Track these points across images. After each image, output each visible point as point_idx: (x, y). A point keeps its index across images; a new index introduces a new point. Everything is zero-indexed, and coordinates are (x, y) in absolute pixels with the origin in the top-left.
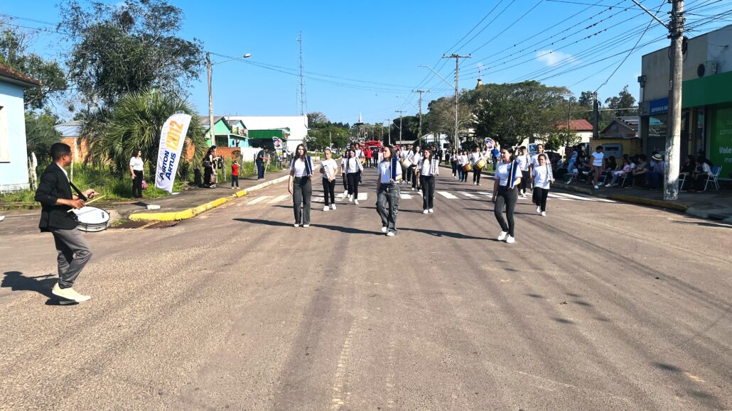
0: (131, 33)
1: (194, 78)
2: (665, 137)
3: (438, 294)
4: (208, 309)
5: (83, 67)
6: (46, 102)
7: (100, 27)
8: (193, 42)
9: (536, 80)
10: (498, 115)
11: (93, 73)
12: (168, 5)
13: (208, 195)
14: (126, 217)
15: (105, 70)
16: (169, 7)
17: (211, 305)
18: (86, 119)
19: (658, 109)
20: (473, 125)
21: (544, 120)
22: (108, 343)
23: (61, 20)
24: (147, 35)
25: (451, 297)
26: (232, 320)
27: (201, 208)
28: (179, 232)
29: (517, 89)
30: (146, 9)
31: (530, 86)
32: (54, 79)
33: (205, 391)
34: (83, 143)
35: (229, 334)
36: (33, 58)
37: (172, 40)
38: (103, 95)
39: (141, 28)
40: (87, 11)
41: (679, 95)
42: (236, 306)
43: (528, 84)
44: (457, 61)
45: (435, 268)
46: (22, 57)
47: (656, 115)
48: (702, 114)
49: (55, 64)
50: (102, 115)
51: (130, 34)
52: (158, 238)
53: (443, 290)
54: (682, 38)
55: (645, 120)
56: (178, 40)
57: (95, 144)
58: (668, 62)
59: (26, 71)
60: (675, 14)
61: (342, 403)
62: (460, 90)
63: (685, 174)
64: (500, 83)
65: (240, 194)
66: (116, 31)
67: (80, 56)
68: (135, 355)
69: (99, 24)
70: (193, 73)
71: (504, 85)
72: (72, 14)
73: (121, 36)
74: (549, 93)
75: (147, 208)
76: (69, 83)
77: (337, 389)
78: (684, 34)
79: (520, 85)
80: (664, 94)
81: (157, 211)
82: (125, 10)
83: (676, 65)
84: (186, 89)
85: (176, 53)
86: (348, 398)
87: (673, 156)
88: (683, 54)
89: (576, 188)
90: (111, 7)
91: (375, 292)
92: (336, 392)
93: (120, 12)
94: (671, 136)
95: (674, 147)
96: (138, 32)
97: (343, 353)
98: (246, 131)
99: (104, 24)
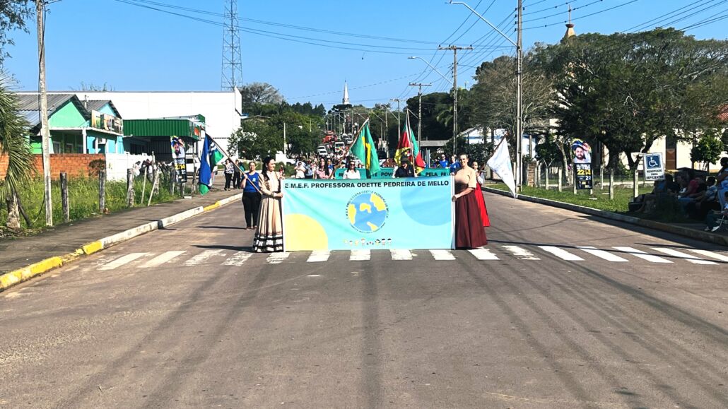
20: (557, 112)
21: (691, 103)
29: (640, 43)
31: (664, 38)
43: (660, 34)
62: (524, 49)
71: (614, 37)
98: (119, 122)
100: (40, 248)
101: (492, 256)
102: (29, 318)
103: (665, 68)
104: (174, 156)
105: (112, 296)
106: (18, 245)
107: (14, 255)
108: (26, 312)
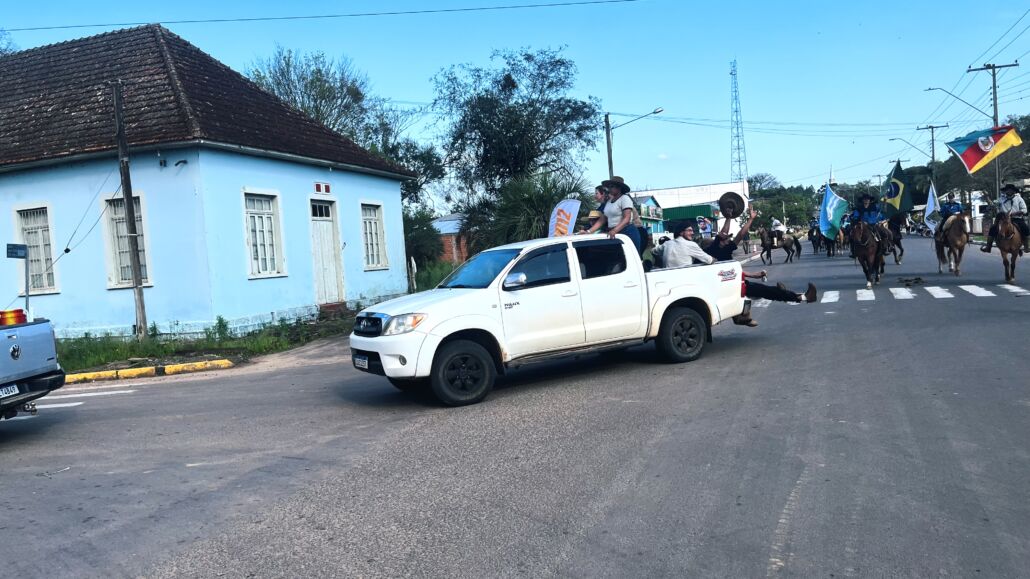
0: (514, 101)
1: (590, 147)
3: (939, 438)
5: (462, 149)
6: (422, 195)
7: (480, 98)
8: (588, 102)
11: (473, 155)
12: (557, 58)
15: (485, 150)
16: (559, 61)
17: (619, 439)
18: (466, 213)
22: (506, 476)
23: (436, 95)
25: (960, 444)
26: (644, 458)
30: (531, 68)
32: (432, 167)
33: (615, 536)
34: (463, 242)
35: (641, 475)
36: (407, 144)
37: (562, 102)
38: (484, 181)
39: (525, 92)
40: (465, 81)
42: (650, 442)
44: (994, 75)
45: (939, 402)
46: (395, 144)
49: (432, 149)
50: (485, 204)
51: (512, 102)
53: (949, 434)
56: (569, 101)
57: (477, 242)
59: (401, 159)
61: (782, 564)
66: (497, 101)
67: (459, 135)
68: (536, 491)
69: (478, 94)
70: (589, 141)
72: (449, 87)
73: (502, 105)
76: (447, 169)
77: (775, 548)
82: (506, 73)
84: (581, 163)
85: (567, 119)
86: (791, 559)
90: (491, 72)
91: (840, 432)
92: (775, 550)
93: (500, 78)
96: (521, 97)
97: (786, 506)
98: (660, 211)
99: (484, 93)
101: (989, 294)
104: (701, 231)
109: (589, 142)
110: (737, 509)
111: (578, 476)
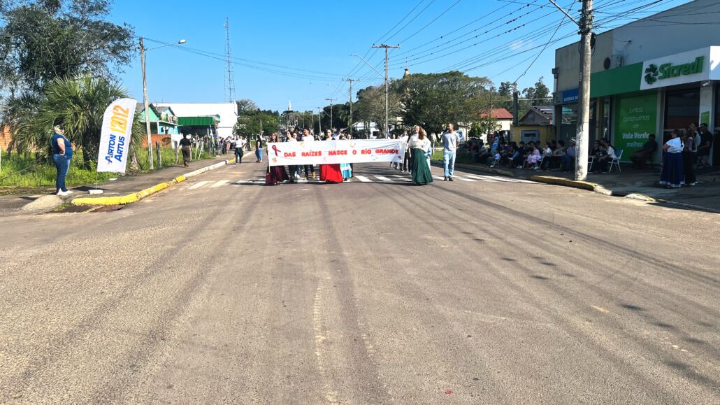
0: (57, 16)
1: (124, 63)
2: (576, 125)
3: (388, 258)
4: (182, 276)
8: (123, 27)
9: (460, 71)
10: (424, 104)
11: (17, 56)
13: (148, 180)
14: (68, 202)
15: (29, 53)
17: (184, 273)
18: (9, 105)
19: (570, 99)
20: (401, 114)
21: (467, 109)
22: (97, 306)
24: (75, 18)
25: (401, 260)
26: (209, 284)
27: (145, 192)
28: (128, 214)
29: (442, 79)
31: (454, 76)
33: (203, 336)
34: (7, 130)
35: (209, 294)
37: (100, 24)
38: (28, 80)
39: (67, 11)
41: (587, 86)
43: (453, 74)
44: (386, 51)
45: (382, 238)
47: (567, 104)
48: (607, 103)
50: (28, 100)
51: (55, 18)
52: (109, 220)
53: (393, 255)
54: (590, 34)
55: (558, 109)
56: (108, 24)
57: (20, 131)
58: (578, 55)
60: (584, 12)
61: (324, 338)
62: (389, 79)
63: (593, 157)
64: (426, 73)
65: (179, 179)
66: (42, 14)
67: (5, 40)
69: (24, 7)
71: (430, 75)
73: (48, 19)
74: (472, 84)
75: (89, 193)
77: (317, 329)
78: (593, 31)
79: (445, 75)
80: (575, 85)
81: (101, 195)
83: (585, 58)
84: (115, 73)
85: (105, 38)
86: (328, 334)
87: (583, 141)
88: (592, 48)
89: (499, 171)
91: (333, 259)
92: (317, 331)
94: (581, 123)
95: (584, 132)
96: (64, 15)
97: (315, 304)
98: (175, 118)
99: (29, 7)
100: (153, 179)
102: (164, 211)
103: (454, 91)
105: (203, 200)
106: (141, 178)
107: (141, 183)
108: (161, 208)
109: (125, 59)
110: (285, 308)
111: (161, 300)
